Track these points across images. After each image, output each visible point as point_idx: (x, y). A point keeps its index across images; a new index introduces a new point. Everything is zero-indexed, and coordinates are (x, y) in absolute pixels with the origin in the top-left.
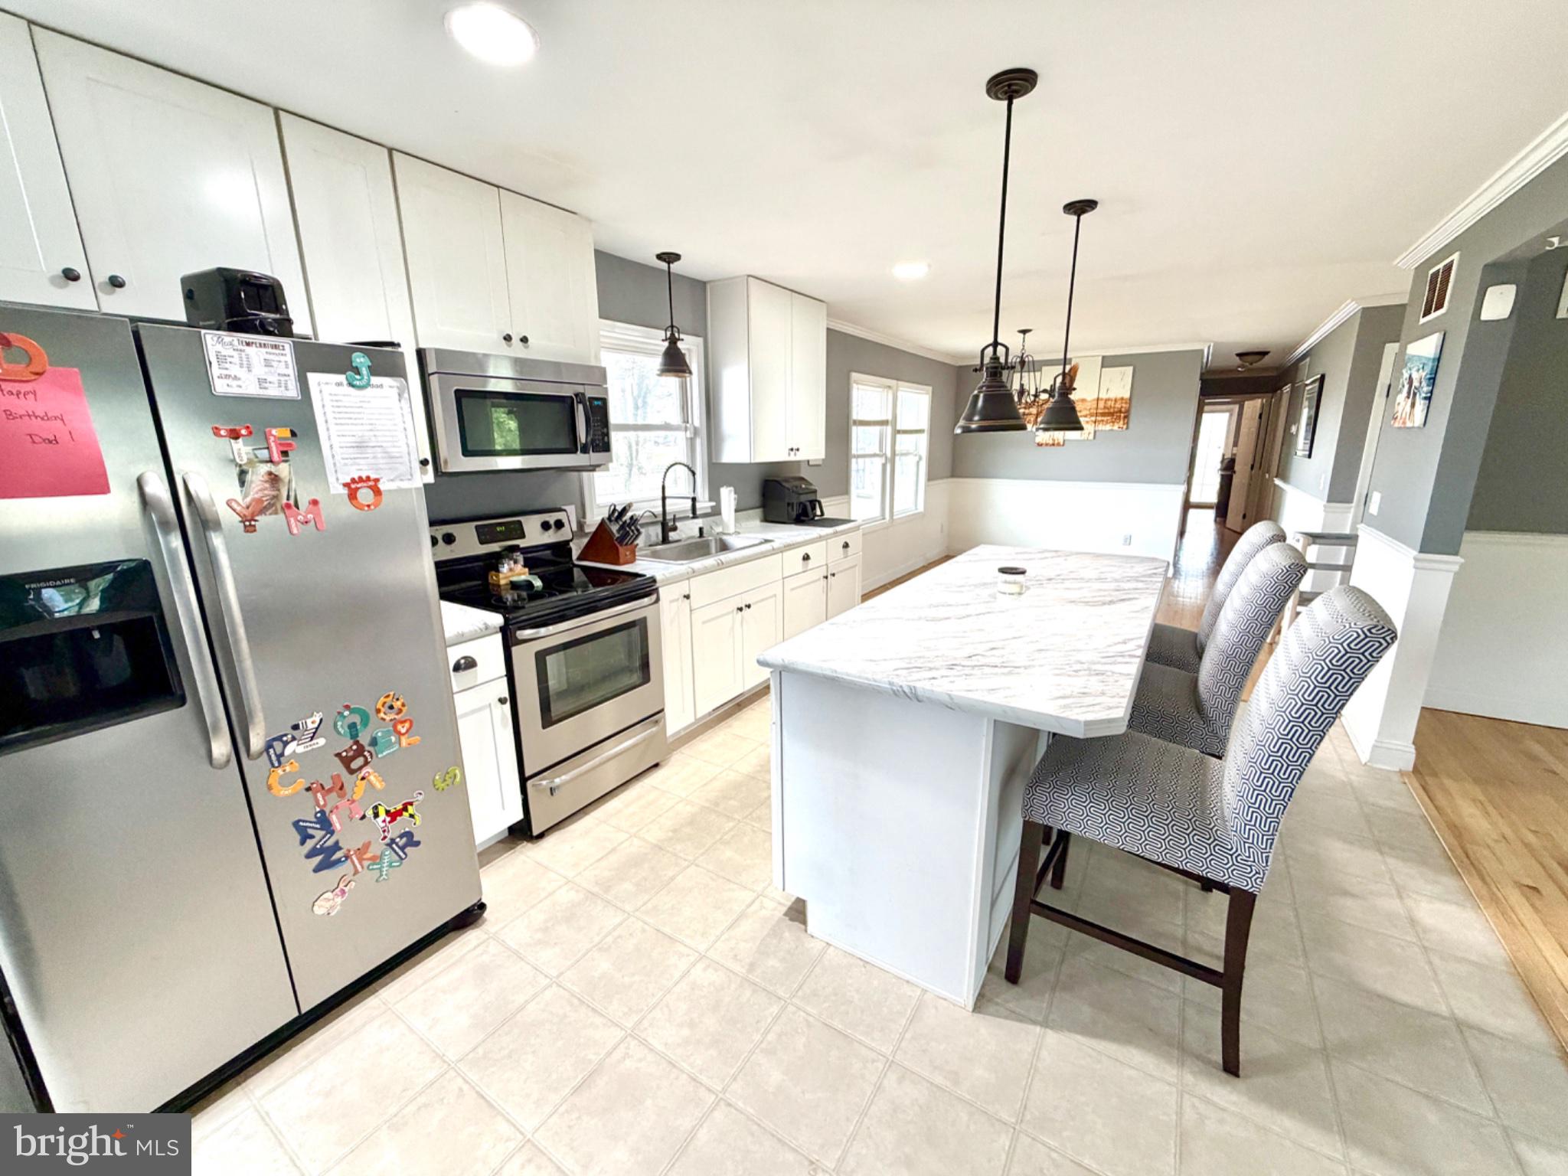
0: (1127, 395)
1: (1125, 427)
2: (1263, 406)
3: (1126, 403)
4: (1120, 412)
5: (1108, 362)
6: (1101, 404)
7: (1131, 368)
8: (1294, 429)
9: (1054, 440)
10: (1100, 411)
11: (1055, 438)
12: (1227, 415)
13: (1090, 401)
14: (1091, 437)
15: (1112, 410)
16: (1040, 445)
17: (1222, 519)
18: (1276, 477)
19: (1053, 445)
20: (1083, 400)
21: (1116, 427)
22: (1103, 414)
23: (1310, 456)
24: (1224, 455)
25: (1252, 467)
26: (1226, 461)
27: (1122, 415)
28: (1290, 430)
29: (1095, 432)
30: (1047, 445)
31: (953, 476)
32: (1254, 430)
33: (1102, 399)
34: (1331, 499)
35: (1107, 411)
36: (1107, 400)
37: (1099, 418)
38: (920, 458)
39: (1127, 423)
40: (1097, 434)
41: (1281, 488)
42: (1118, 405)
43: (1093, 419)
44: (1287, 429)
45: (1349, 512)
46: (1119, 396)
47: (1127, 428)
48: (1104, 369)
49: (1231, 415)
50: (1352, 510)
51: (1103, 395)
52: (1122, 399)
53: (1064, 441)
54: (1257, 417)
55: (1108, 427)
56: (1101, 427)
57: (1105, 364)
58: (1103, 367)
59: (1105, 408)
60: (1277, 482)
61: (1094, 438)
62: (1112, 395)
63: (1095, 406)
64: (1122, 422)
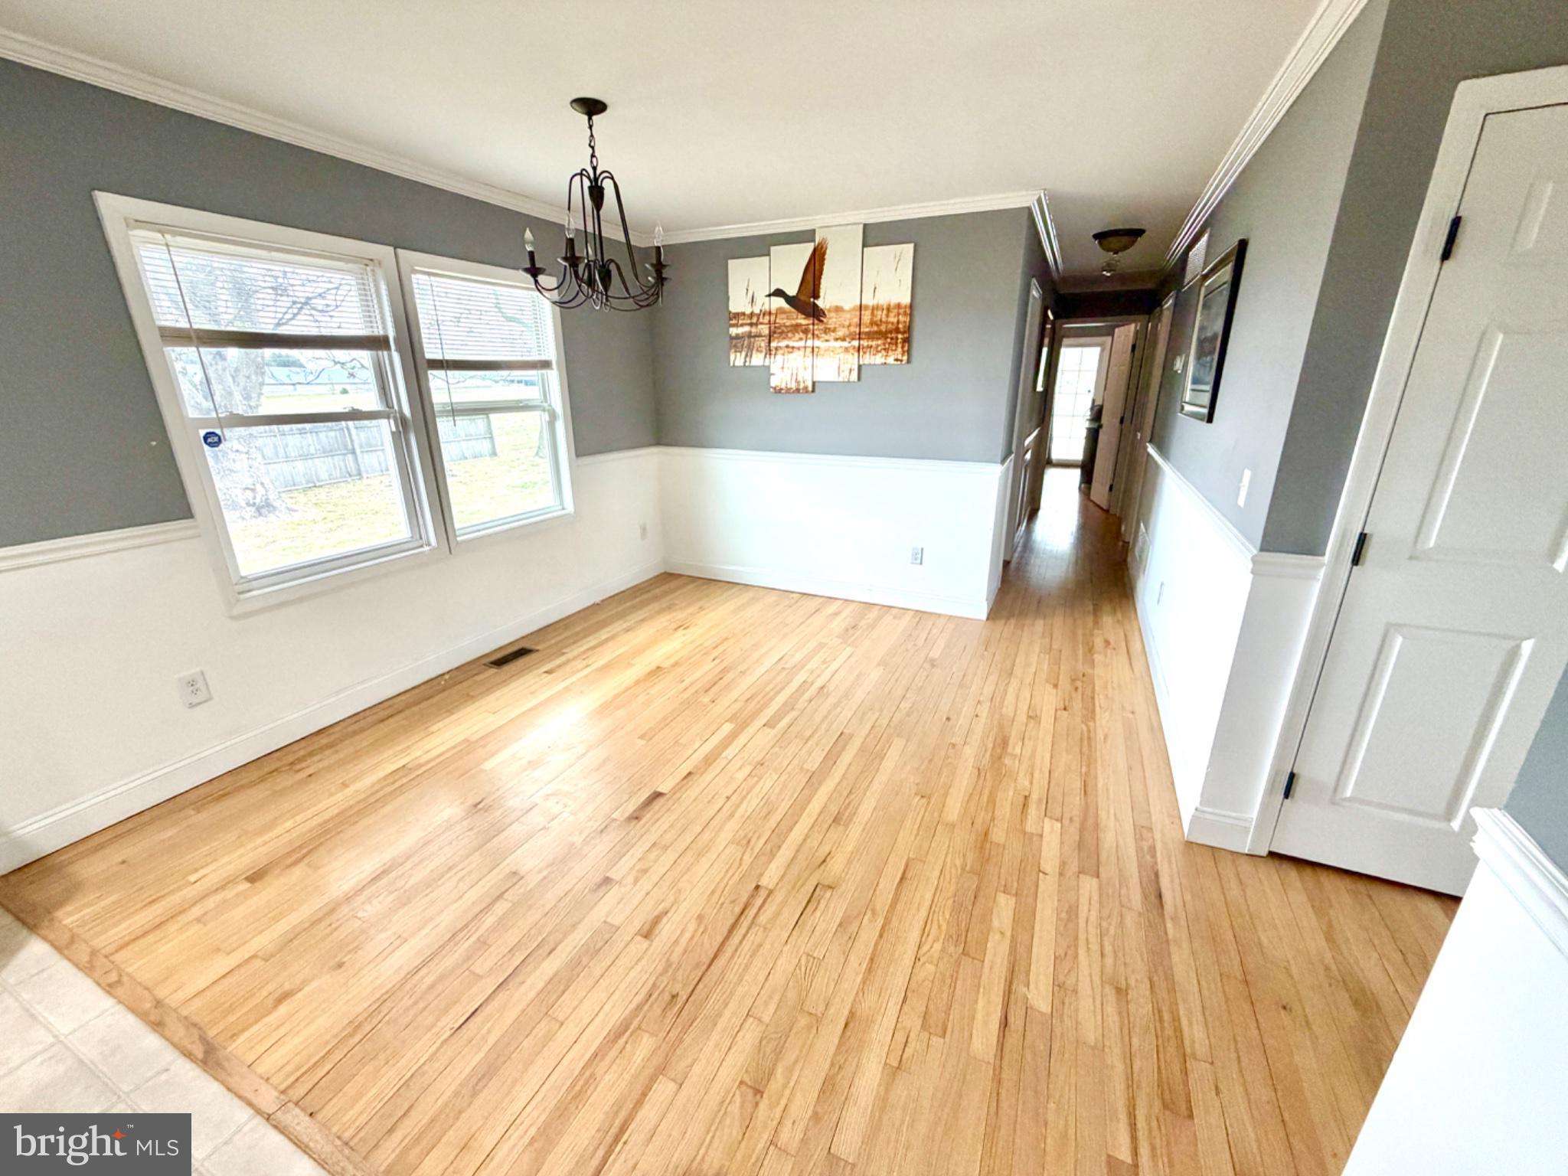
0: (906, 299)
1: (905, 358)
2: (1137, 332)
3: (905, 314)
4: (897, 331)
5: (874, 235)
6: (867, 317)
7: (911, 246)
8: (1178, 365)
9: (798, 382)
10: (865, 329)
11: (800, 378)
12: (1097, 350)
13: (849, 311)
14: (854, 377)
15: (883, 328)
16: (778, 391)
17: (1087, 485)
18: (1150, 441)
19: (798, 390)
20: (838, 309)
21: (891, 360)
22: (870, 336)
23: (1210, 420)
24: (1094, 401)
25: (1122, 421)
26: (1096, 408)
27: (900, 336)
28: (1173, 365)
29: (860, 367)
30: (788, 391)
31: (658, 443)
32: (1125, 369)
33: (867, 307)
34: (1270, 543)
35: (875, 328)
36: (875, 308)
37: (865, 343)
38: (553, 417)
39: (909, 352)
40: (863, 368)
41: (1156, 463)
42: (893, 319)
43: (856, 343)
44: (1168, 364)
45: (1314, 578)
46: (894, 301)
47: (909, 361)
48: (865, 249)
49: (1102, 351)
50: (1322, 573)
51: (868, 300)
52: (899, 306)
53: (814, 383)
54: (1130, 348)
55: (879, 359)
56: (868, 359)
57: (869, 241)
58: (864, 245)
59: (872, 323)
60: (1151, 450)
61: (859, 378)
62: (883, 298)
63: (857, 320)
64: (900, 350)
